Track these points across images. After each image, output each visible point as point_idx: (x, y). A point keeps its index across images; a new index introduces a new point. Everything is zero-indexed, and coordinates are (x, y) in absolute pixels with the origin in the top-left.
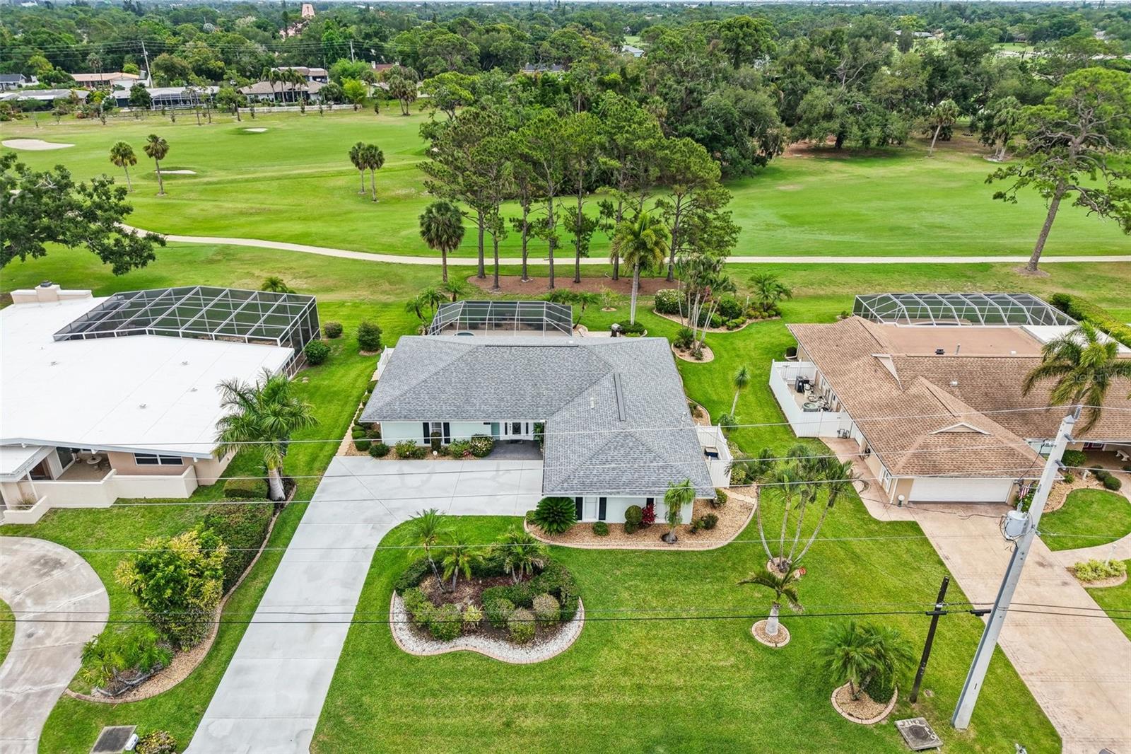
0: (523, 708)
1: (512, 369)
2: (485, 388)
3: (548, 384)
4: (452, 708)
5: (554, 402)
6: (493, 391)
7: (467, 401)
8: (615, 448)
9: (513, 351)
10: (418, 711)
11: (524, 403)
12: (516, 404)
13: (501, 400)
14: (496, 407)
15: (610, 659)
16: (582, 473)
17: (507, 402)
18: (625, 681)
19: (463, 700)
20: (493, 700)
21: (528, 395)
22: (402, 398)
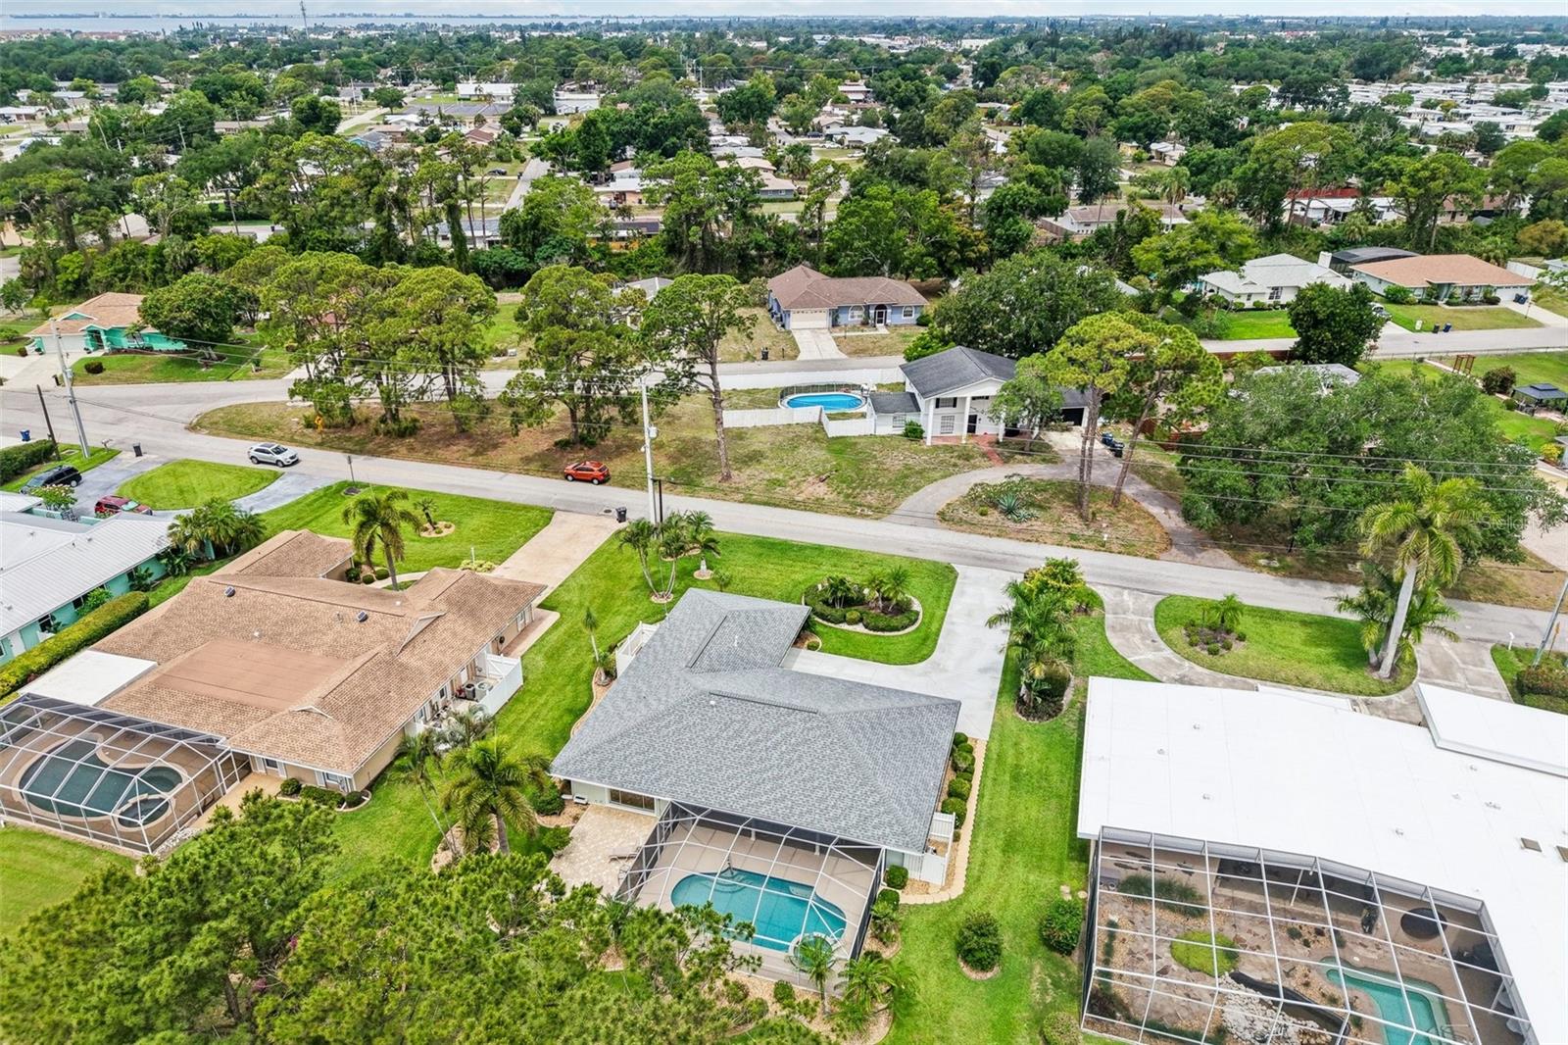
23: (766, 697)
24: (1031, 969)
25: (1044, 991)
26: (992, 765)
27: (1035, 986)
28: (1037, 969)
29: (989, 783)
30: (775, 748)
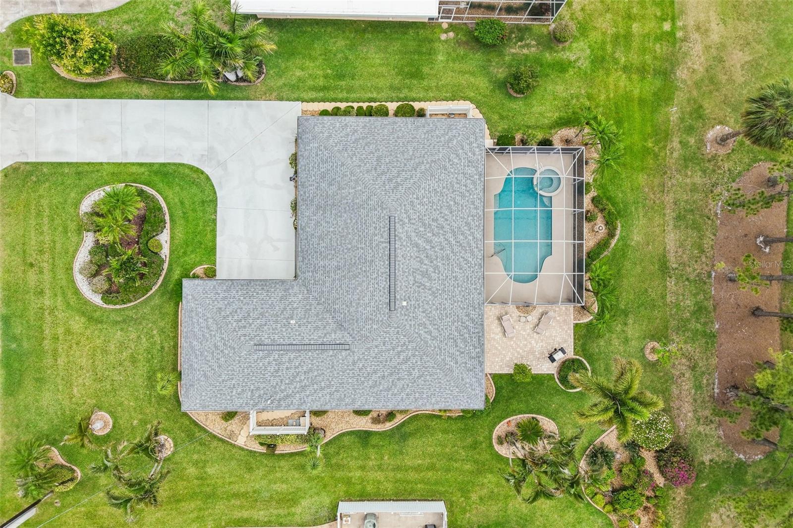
0: (41, 272)
1: (359, 246)
2: (335, 222)
3: (339, 280)
4: (42, 233)
5: (318, 287)
6: (331, 229)
7: (319, 207)
8: (223, 339)
9: (384, 245)
10: (39, 214)
11: (317, 259)
12: (316, 252)
13: (321, 238)
14: (313, 235)
15: (78, 324)
16: (200, 310)
17: (319, 244)
18: (60, 330)
19: (47, 238)
20: (46, 256)
21: (327, 262)
22: (322, 148)
23: (381, 266)
24: (513, 54)
25: (528, 46)
26: (332, 94)
27: (525, 51)
28: (513, 51)
29: (353, 96)
30: (431, 242)
